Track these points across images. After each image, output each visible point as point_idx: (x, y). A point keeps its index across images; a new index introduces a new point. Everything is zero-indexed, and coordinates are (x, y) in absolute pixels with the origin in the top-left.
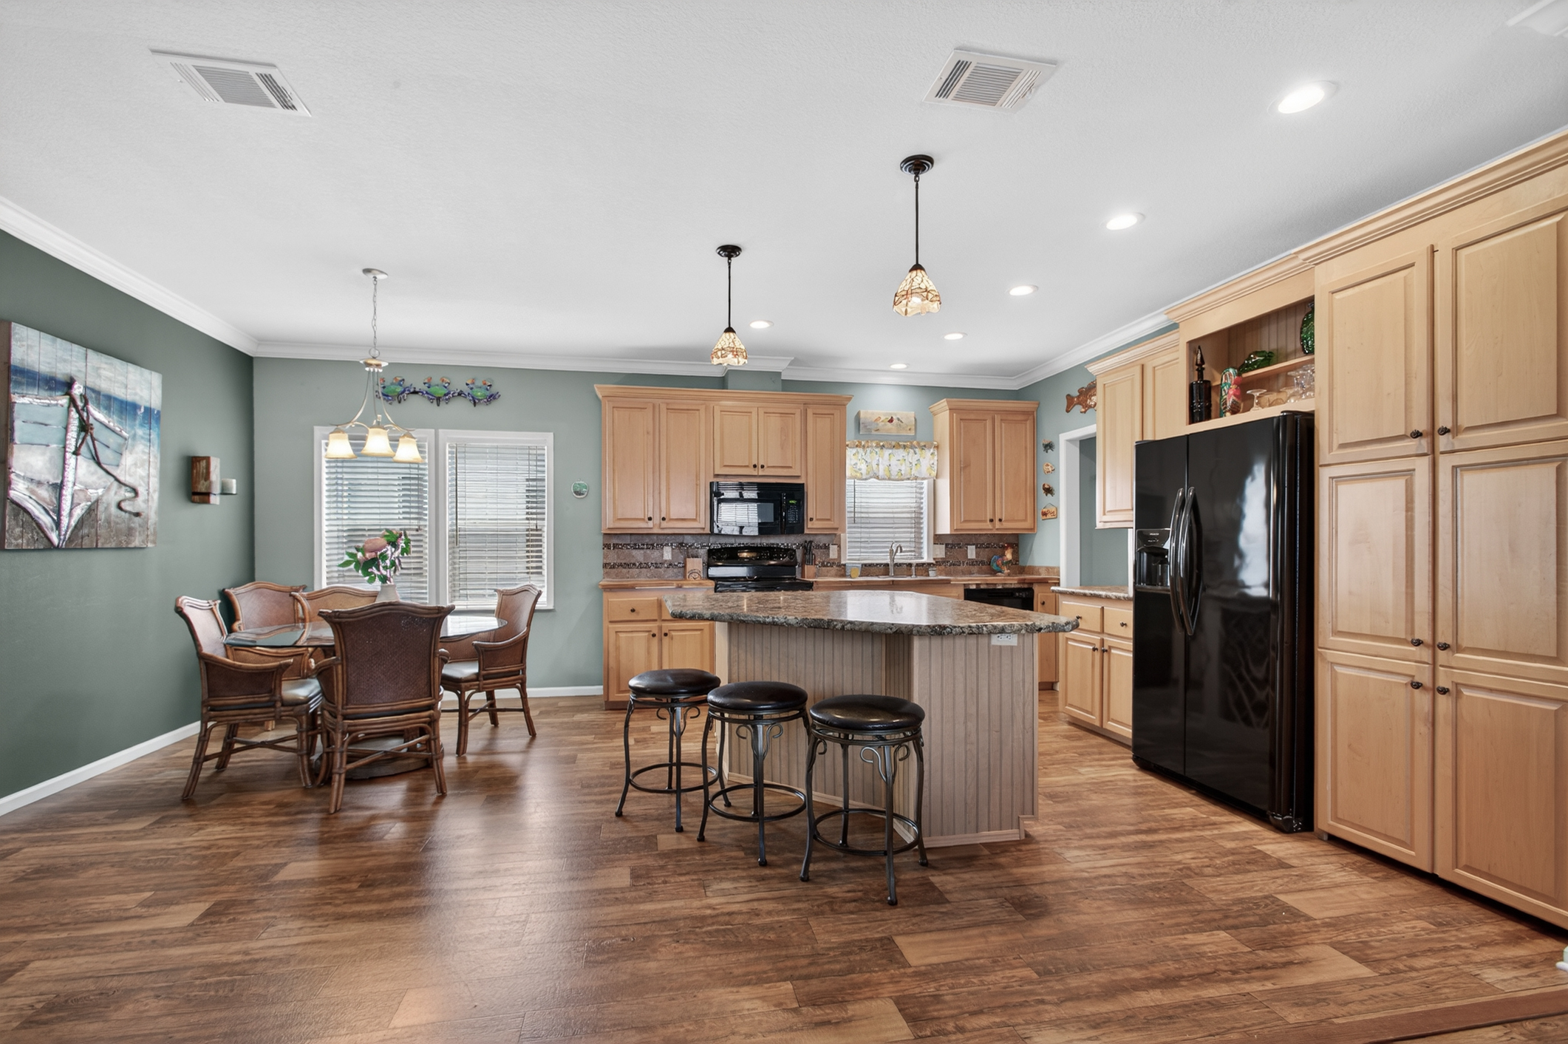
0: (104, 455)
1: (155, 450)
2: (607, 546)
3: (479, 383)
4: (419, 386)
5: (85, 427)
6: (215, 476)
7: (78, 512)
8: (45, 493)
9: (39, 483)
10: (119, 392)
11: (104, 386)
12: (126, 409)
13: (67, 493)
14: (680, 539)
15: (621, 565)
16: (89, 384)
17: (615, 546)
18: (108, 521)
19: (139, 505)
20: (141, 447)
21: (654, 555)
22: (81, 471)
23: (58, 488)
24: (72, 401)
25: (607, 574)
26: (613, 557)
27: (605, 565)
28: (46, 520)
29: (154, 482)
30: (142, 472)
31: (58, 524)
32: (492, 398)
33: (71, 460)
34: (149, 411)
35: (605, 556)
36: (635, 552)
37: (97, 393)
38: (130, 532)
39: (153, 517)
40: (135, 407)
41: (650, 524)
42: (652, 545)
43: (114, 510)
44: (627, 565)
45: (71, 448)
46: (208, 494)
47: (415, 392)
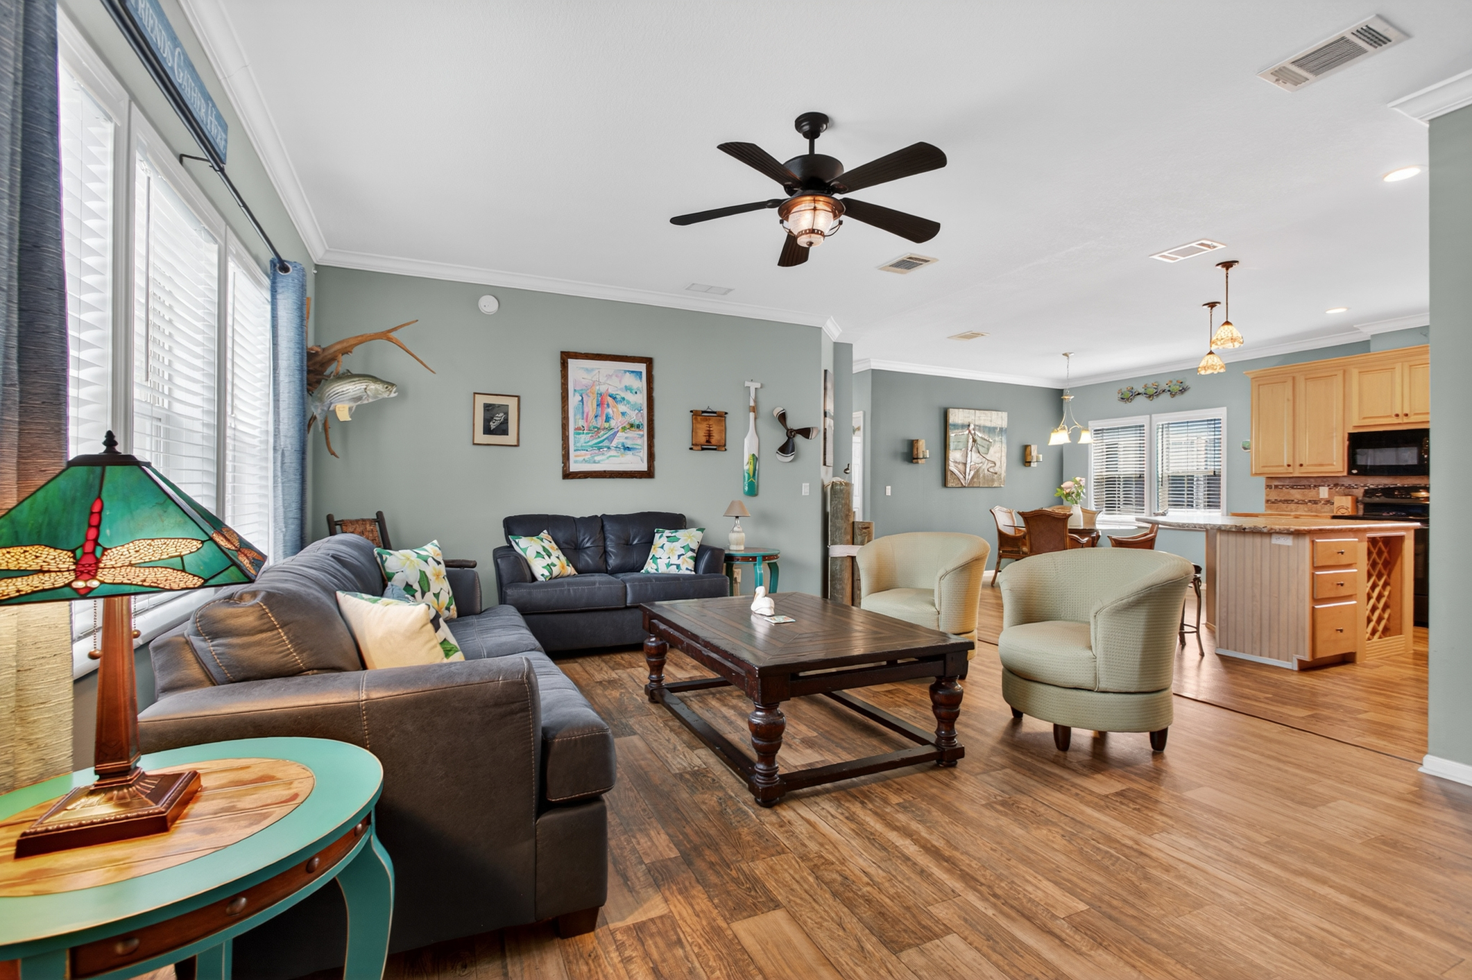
0: (981, 449)
1: (1004, 446)
2: (1269, 487)
3: (1175, 382)
4: (1141, 390)
5: (974, 441)
6: (1034, 453)
7: (972, 473)
8: (961, 467)
9: (959, 463)
10: (988, 424)
11: (982, 423)
12: (991, 430)
13: (968, 466)
14: (1336, 481)
15: (1281, 501)
16: (977, 423)
17: (1276, 487)
18: (984, 476)
19: (997, 469)
20: (998, 445)
21: (1311, 494)
22: (974, 458)
23: (965, 464)
24: (970, 432)
25: (1267, 508)
26: (1274, 495)
27: (1267, 501)
28: (961, 477)
29: (1004, 459)
30: (998, 455)
31: (965, 478)
32: (1183, 390)
33: (969, 453)
34: (1001, 429)
35: (1267, 495)
36: (1293, 491)
37: (980, 426)
38: (993, 481)
39: (1003, 474)
40: (995, 428)
41: (1290, 470)
42: (1310, 486)
43: (986, 471)
44: (1286, 501)
45: (969, 449)
46: (1030, 462)
47: (1139, 394)
